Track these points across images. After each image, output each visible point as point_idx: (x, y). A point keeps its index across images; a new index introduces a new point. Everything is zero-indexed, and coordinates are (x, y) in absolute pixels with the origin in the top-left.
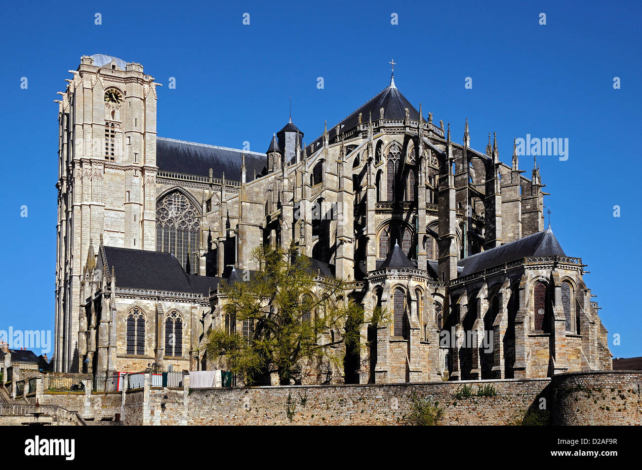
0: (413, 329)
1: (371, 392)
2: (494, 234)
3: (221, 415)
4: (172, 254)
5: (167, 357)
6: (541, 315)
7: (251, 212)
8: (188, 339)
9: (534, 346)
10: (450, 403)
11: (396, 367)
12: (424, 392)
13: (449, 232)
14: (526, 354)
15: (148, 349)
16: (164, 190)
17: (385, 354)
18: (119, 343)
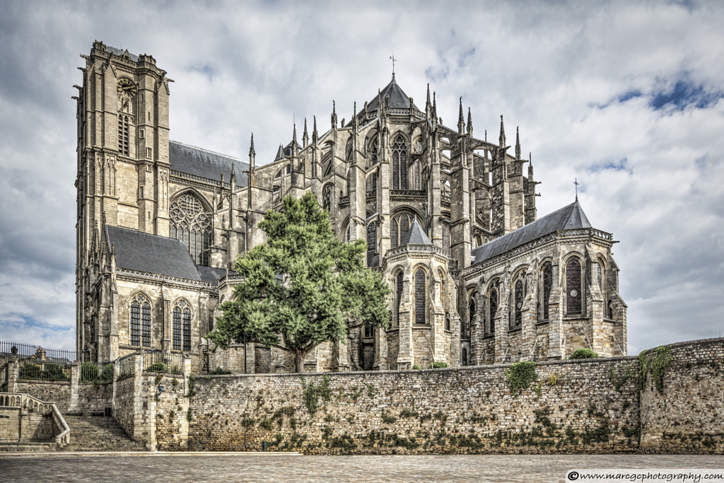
0: (437, 314)
1: (406, 381)
2: (503, 224)
3: (229, 410)
4: (181, 241)
5: (175, 351)
6: (573, 298)
7: (261, 199)
8: (197, 332)
9: (568, 332)
10: (504, 392)
11: (419, 358)
12: (472, 379)
13: (463, 215)
14: (561, 340)
15: (155, 340)
16: (177, 190)
17: (407, 343)
18: (122, 332)
